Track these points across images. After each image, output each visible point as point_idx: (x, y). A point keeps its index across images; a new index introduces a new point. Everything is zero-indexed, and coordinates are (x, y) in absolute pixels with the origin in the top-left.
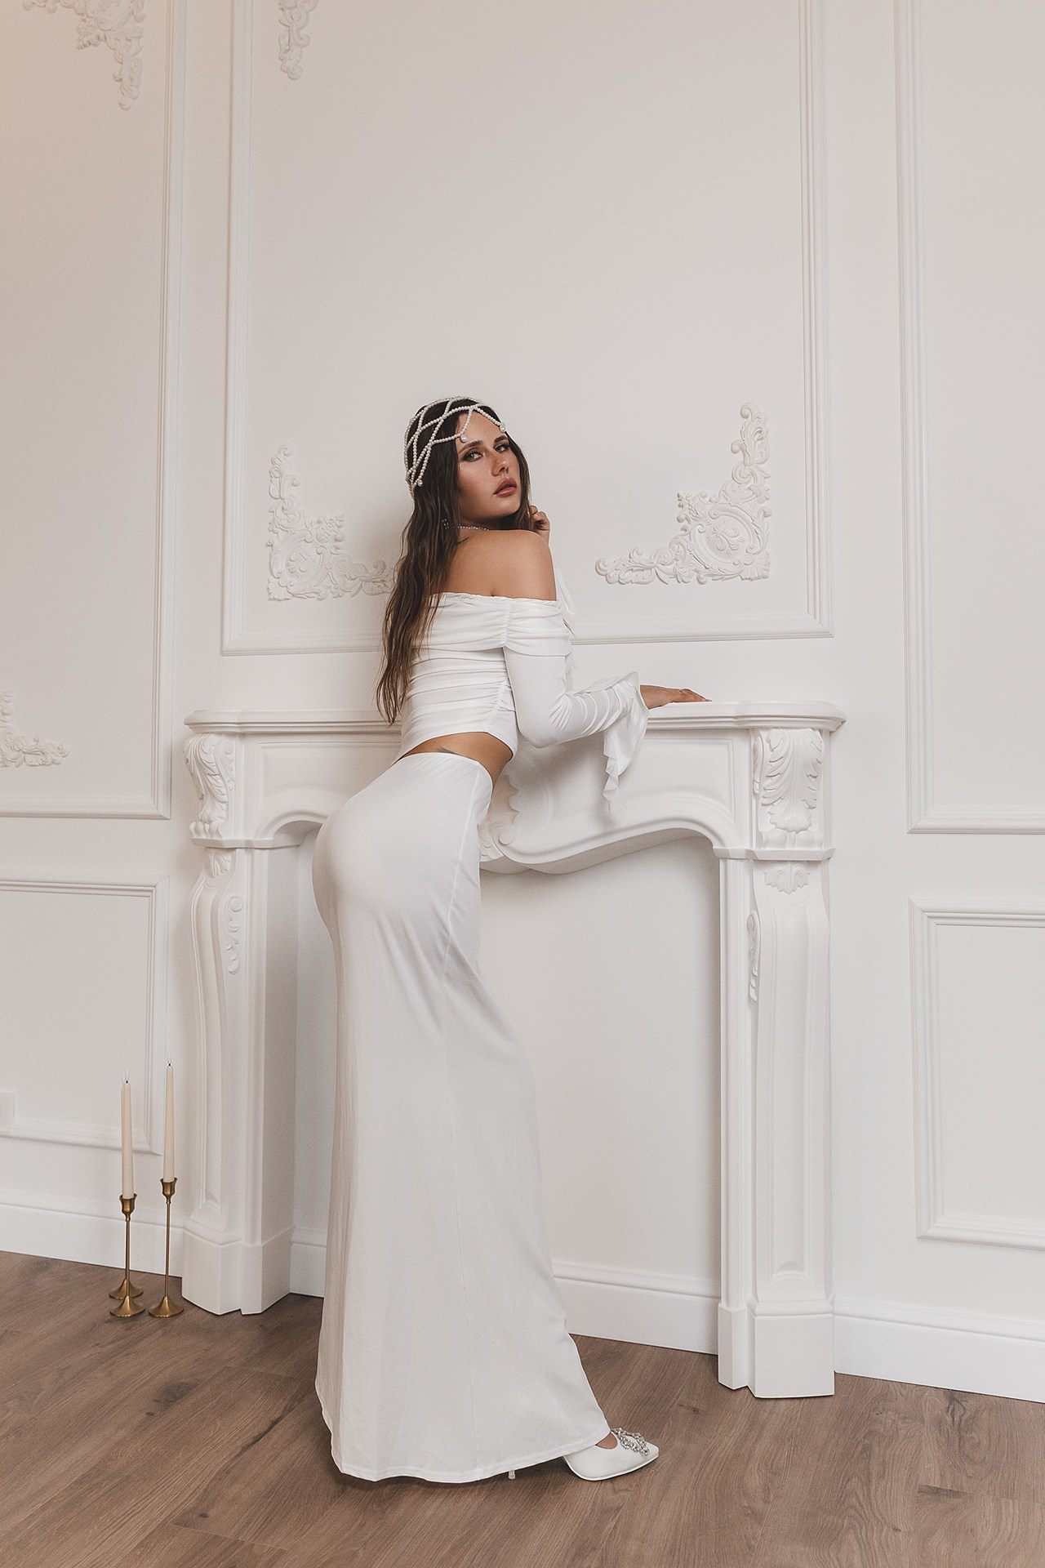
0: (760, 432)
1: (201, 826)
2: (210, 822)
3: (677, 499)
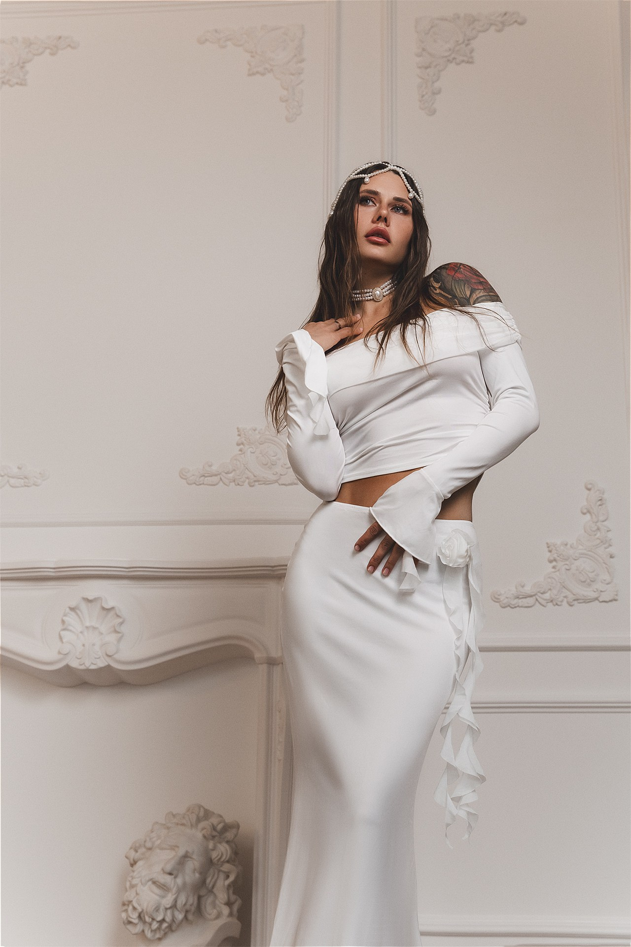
3: (237, 430)
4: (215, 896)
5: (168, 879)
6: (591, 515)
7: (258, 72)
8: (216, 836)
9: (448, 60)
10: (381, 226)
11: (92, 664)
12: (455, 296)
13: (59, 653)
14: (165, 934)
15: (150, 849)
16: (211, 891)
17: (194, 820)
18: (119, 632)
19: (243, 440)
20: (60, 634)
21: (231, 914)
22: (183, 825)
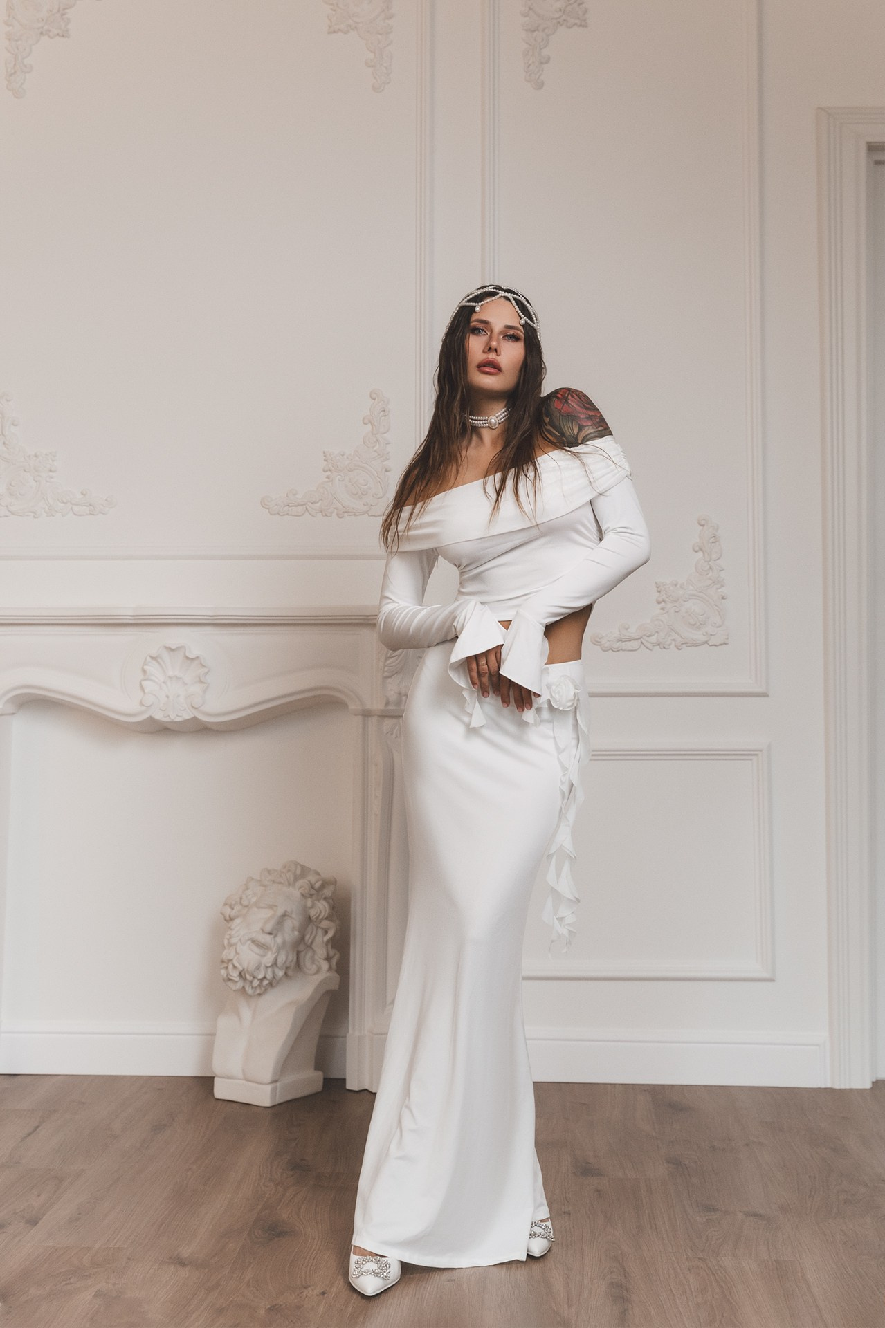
0: (384, 411)
3: (323, 455)
4: (314, 951)
5: (268, 939)
6: (703, 553)
7: (339, 30)
8: (313, 894)
9: (559, 22)
10: (492, 356)
11: (177, 716)
12: (563, 434)
13: (141, 704)
14: (266, 990)
15: (246, 906)
16: (310, 947)
17: (292, 879)
18: (204, 683)
19: (330, 466)
20: (141, 684)
21: (330, 969)
22: (280, 883)
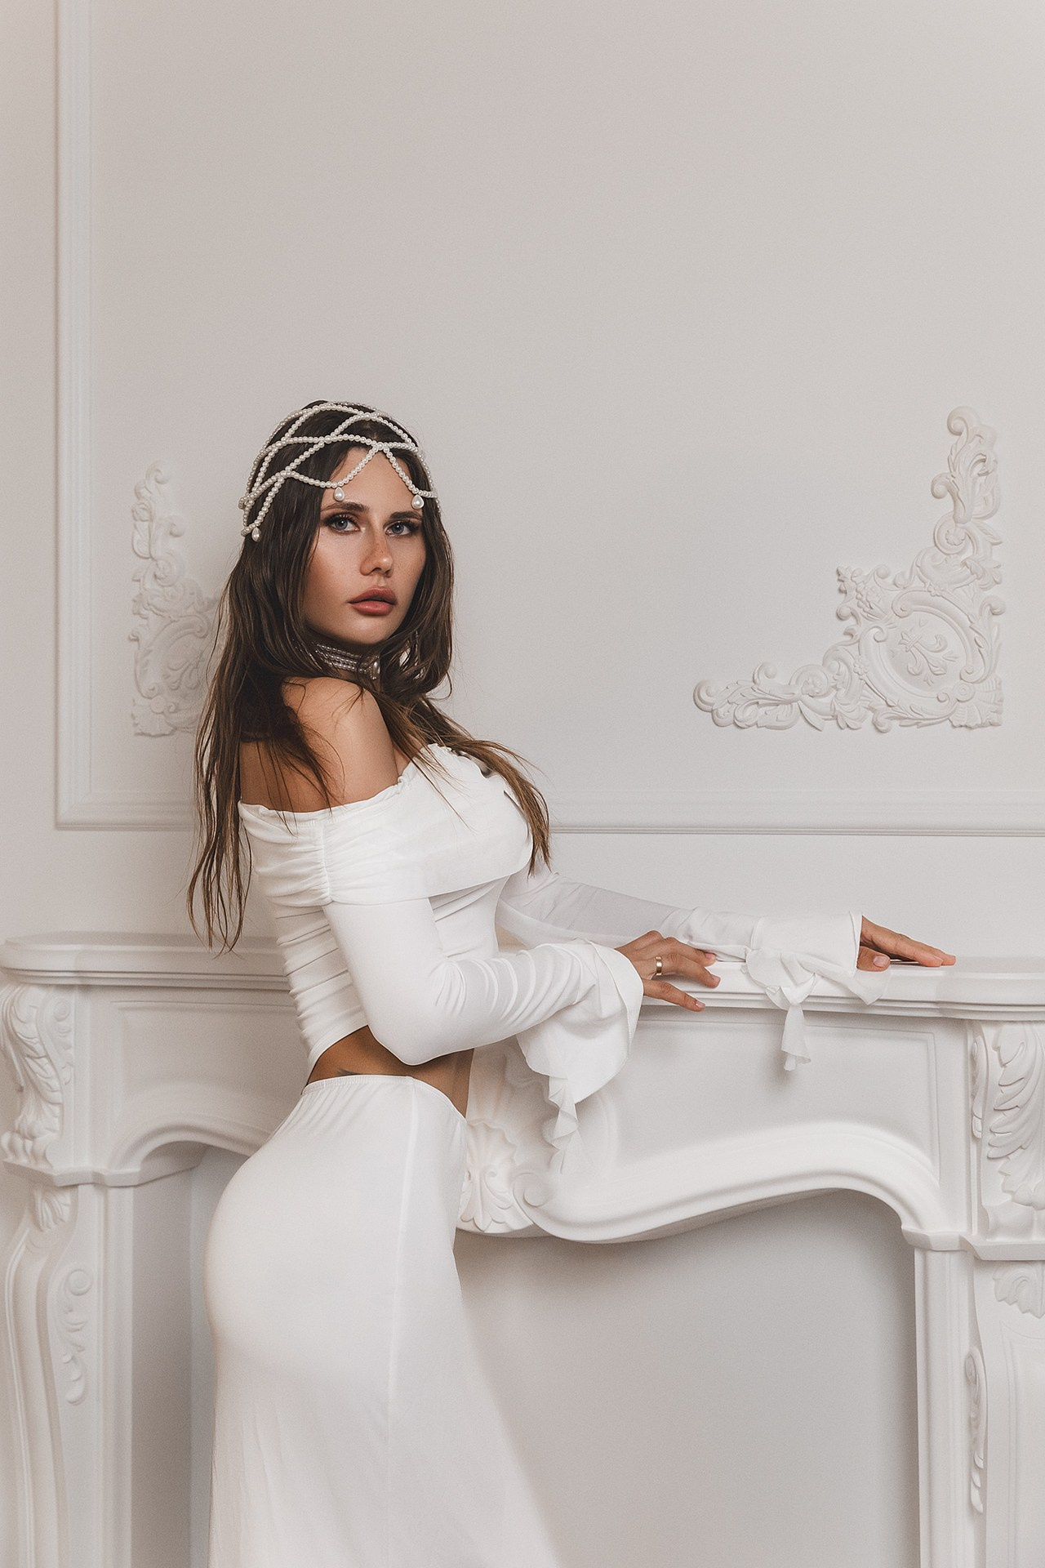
0: (984, 461)
1: (19, 1142)
2: (33, 1138)
3: (836, 577)
19: (854, 604)
